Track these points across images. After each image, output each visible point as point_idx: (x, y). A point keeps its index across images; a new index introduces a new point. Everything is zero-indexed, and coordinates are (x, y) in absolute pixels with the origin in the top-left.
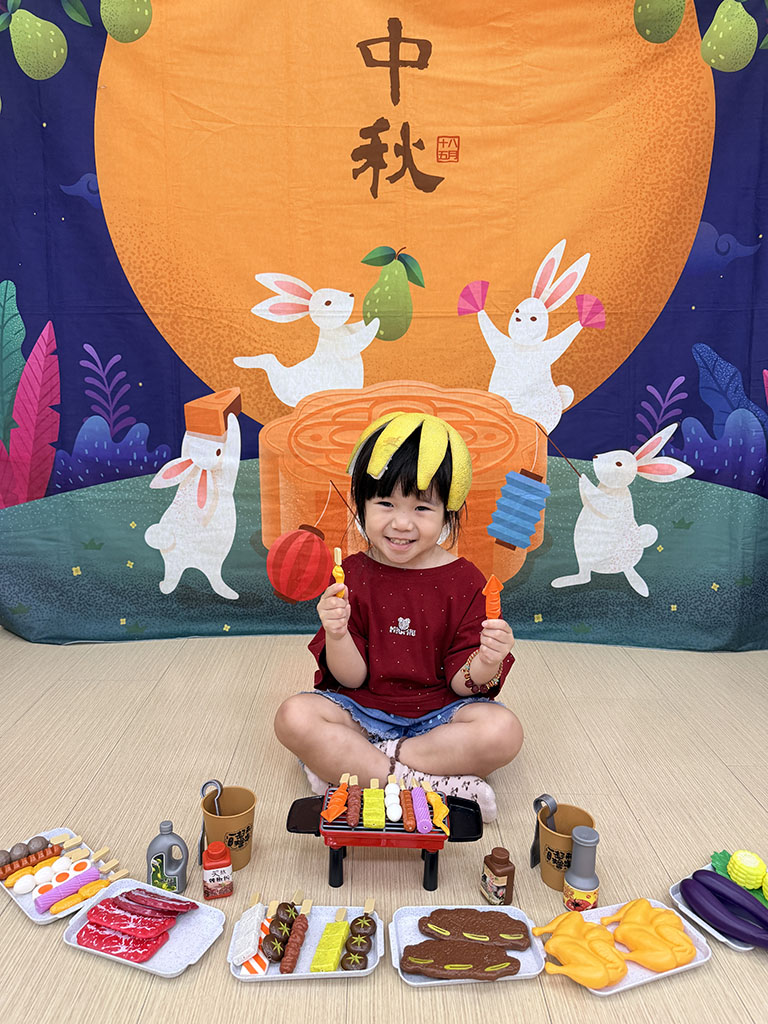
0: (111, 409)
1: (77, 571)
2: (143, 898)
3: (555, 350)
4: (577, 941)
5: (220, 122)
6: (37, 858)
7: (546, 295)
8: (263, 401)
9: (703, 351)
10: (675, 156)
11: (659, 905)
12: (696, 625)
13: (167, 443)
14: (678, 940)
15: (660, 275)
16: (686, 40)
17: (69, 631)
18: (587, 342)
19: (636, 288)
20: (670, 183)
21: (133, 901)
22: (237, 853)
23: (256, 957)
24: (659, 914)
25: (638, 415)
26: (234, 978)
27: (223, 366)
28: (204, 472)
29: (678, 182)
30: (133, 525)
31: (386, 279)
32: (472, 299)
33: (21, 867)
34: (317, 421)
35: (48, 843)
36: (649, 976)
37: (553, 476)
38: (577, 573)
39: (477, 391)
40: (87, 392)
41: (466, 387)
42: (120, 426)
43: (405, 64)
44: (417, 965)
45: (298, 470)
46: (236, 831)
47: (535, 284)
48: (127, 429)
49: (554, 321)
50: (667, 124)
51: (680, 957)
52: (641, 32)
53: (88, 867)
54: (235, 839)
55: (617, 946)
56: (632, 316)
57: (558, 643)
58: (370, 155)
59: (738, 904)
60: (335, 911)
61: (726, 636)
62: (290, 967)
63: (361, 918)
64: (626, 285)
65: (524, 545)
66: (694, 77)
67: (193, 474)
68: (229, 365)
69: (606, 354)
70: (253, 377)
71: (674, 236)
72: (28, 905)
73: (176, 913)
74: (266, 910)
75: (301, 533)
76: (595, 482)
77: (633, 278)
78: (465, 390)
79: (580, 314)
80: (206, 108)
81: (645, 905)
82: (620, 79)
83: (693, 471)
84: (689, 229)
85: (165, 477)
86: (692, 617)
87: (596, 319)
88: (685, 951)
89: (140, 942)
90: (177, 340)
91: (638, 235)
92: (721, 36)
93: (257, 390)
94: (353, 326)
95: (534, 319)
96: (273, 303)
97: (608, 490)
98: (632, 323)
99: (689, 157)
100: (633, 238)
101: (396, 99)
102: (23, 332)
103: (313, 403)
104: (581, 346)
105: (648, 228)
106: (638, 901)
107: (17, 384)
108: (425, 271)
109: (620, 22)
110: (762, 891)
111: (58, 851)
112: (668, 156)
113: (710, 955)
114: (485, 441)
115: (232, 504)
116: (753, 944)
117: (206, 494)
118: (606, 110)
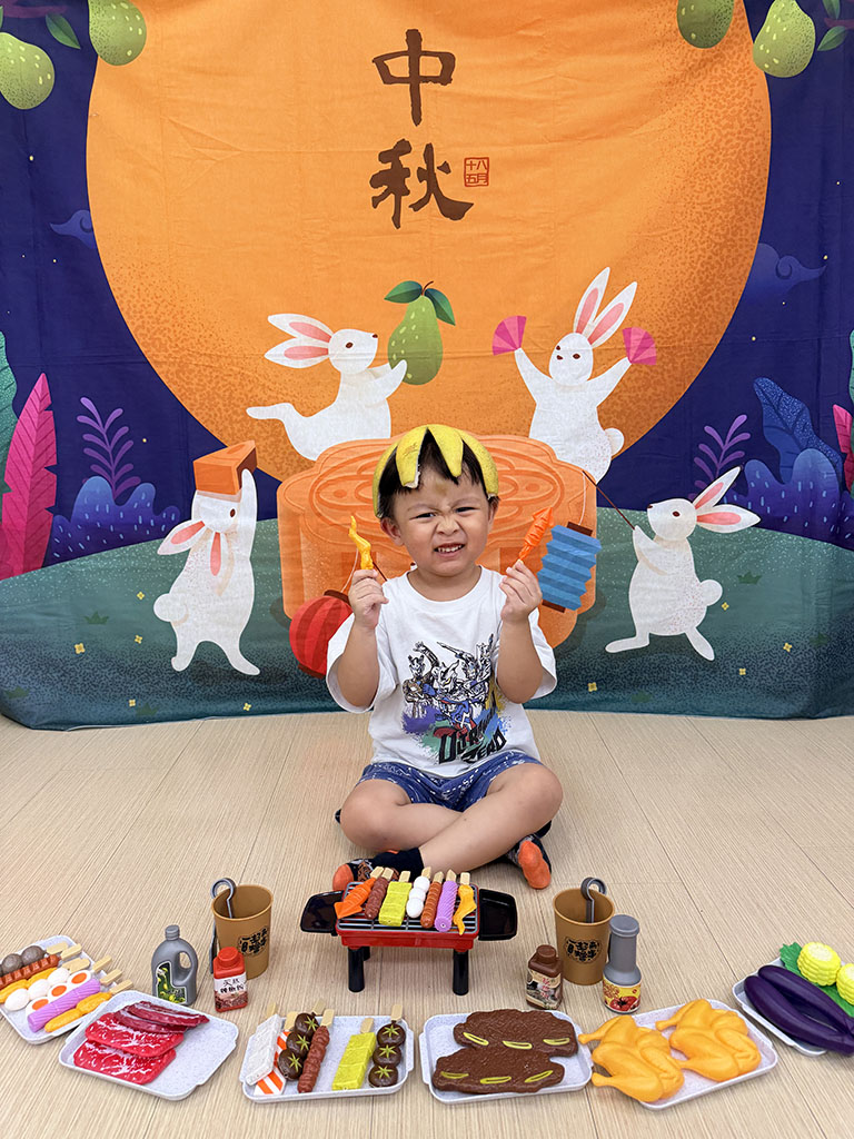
0: (113, 468)
1: (80, 649)
2: (146, 1012)
3: (601, 389)
4: (628, 1049)
5: (224, 149)
6: (31, 970)
7: (589, 329)
8: (281, 455)
9: (766, 386)
10: (727, 172)
11: (720, 1006)
12: (769, 691)
13: (175, 504)
14: (740, 1045)
15: (716, 303)
16: (736, 43)
17: (74, 715)
18: (636, 379)
19: (689, 318)
20: (723, 202)
21: (137, 1016)
22: (253, 959)
23: (272, 1075)
24: (719, 1017)
25: (696, 460)
26: (248, 1099)
27: (235, 417)
28: (217, 535)
29: (733, 199)
30: (141, 596)
31: (412, 317)
32: (509, 336)
33: (14, 980)
34: (342, 475)
35: (45, 952)
36: (709, 1087)
37: (603, 528)
38: (634, 636)
39: (517, 438)
40: (85, 450)
41: (504, 433)
42: (122, 488)
43: (427, 79)
44: (450, 1080)
45: (321, 530)
46: (249, 934)
47: (577, 318)
48: (130, 491)
49: (599, 358)
50: (717, 137)
51: (742, 1063)
52: (686, 36)
53: (88, 978)
54: (250, 944)
55: (673, 1053)
56: (686, 350)
57: (615, 714)
58: (391, 180)
59: (809, 1003)
60: (360, 1022)
61: (802, 701)
62: (309, 1085)
63: (389, 1026)
64: (678, 316)
65: (574, 607)
66: (746, 84)
67: (205, 538)
68: (241, 417)
69: (658, 392)
70: (269, 429)
71: (730, 261)
72: (20, 1022)
73: (183, 1028)
74: (284, 1022)
75: (328, 599)
76: (650, 534)
77: (686, 308)
78: (502, 437)
79: (628, 349)
80: (209, 135)
81: (704, 1007)
82: (664, 88)
83: (759, 520)
84: (747, 252)
85: (174, 542)
86: (763, 682)
87: (646, 355)
88: (748, 1057)
89: (143, 1061)
90: (183, 391)
91: (689, 260)
92: (774, 38)
93: (272, 443)
94: (377, 369)
95: (576, 356)
96: (289, 347)
97: (665, 543)
98: (686, 357)
99: (743, 172)
100: (684, 264)
101: (417, 119)
102: (14, 386)
103: (336, 455)
104: (629, 384)
105: (700, 252)
106: (696, 1003)
107: (9, 443)
108: (455, 308)
109: (662, 26)
110: (836, 988)
111: (55, 962)
112: (721, 172)
113: (776, 1060)
114: (526, 493)
115: (251, 570)
116: (824, 1048)
117: (220, 559)
118: (649, 123)
